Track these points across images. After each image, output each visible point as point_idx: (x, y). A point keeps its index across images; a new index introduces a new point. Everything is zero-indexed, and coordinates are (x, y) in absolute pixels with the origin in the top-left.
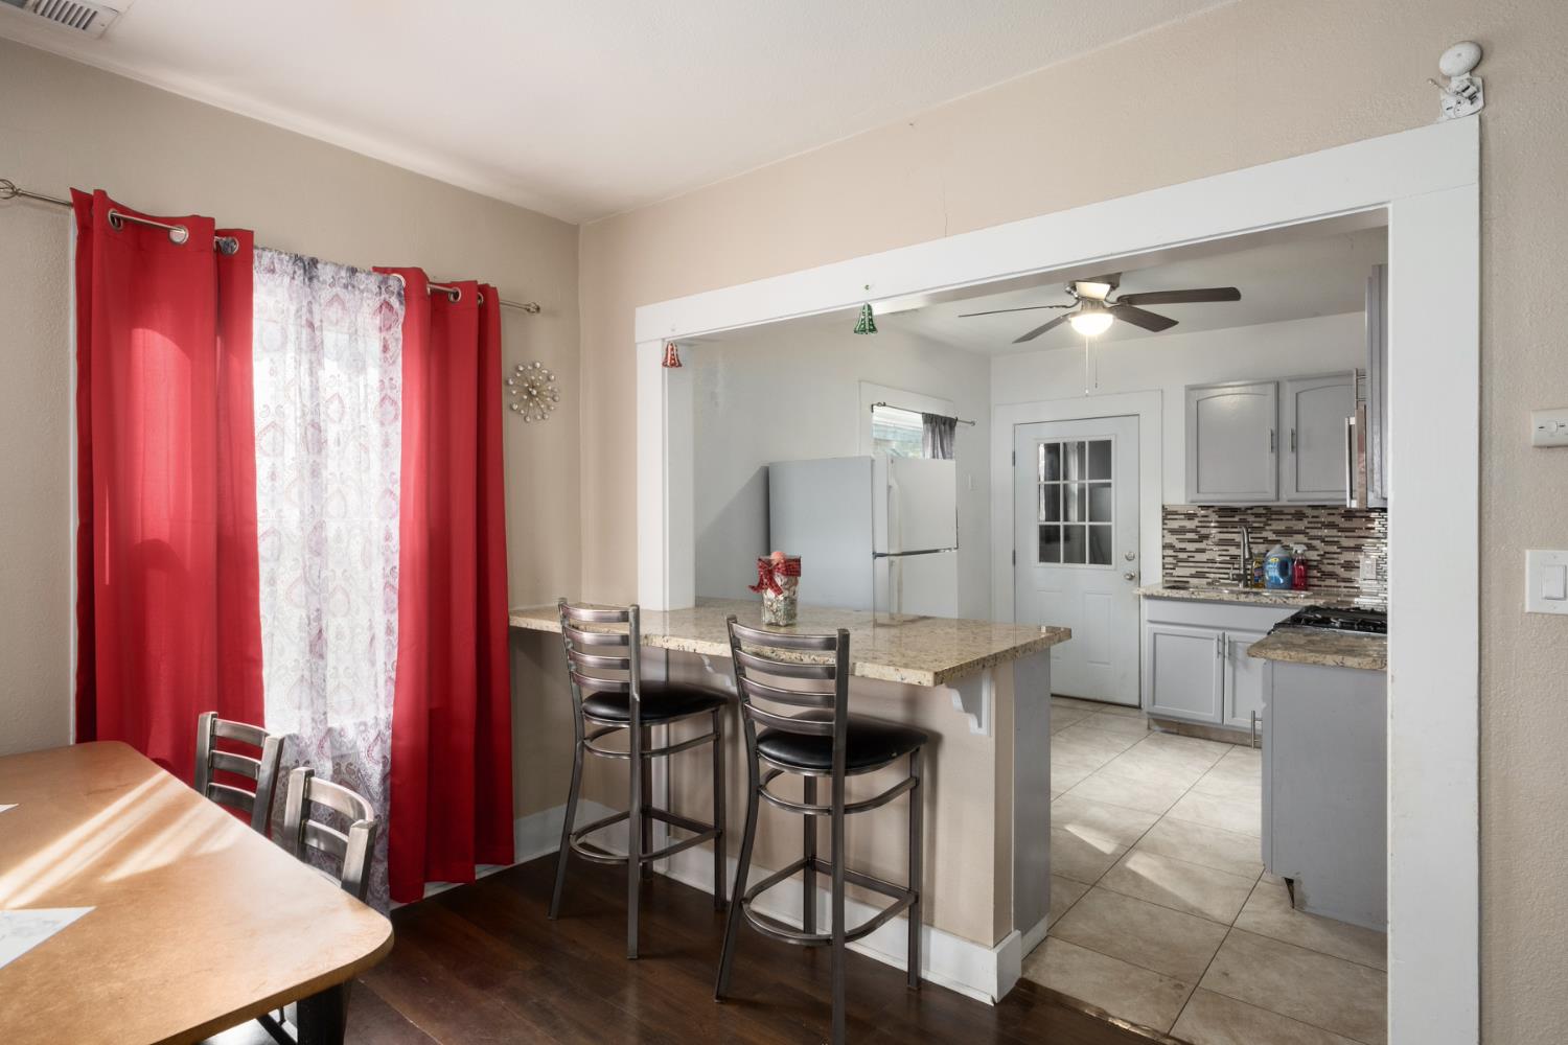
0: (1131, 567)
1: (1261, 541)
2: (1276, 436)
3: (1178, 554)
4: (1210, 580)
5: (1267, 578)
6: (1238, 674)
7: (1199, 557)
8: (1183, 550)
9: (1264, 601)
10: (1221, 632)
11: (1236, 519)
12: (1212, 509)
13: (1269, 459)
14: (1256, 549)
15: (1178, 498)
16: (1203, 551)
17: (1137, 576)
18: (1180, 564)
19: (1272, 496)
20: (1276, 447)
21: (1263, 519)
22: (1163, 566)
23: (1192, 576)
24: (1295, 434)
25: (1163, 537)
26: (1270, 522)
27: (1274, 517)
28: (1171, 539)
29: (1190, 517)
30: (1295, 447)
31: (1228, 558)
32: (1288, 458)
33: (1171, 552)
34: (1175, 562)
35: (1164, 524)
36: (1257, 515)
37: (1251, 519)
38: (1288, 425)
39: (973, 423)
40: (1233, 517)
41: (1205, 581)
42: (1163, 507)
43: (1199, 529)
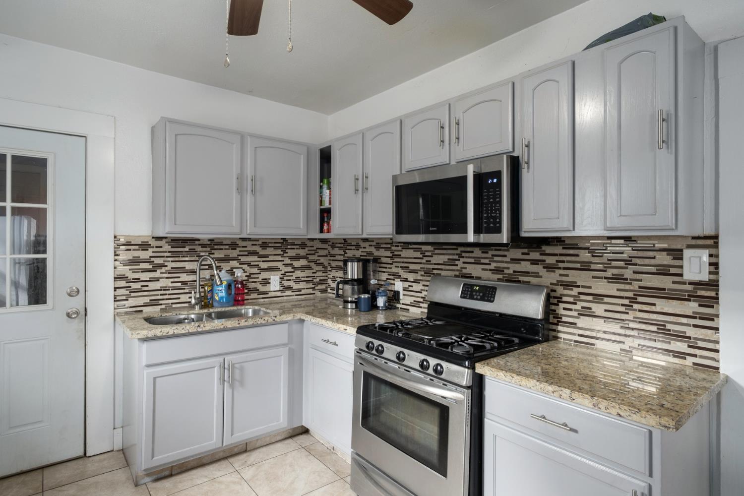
0: (76, 304)
1: (207, 267)
2: (240, 178)
3: (130, 284)
4: (163, 307)
5: (217, 298)
7: (152, 285)
8: (136, 280)
9: (259, 323)
10: (221, 359)
11: (187, 249)
12: (164, 241)
14: (206, 274)
15: (142, 230)
16: (156, 280)
17: (83, 312)
18: (133, 294)
20: (240, 190)
21: (208, 249)
22: (115, 298)
23: (146, 305)
25: (115, 268)
26: (213, 251)
27: (216, 247)
28: (125, 270)
29: (144, 246)
30: (253, 191)
31: (179, 284)
32: (249, 198)
33: (123, 283)
34: (128, 292)
35: (116, 255)
36: (203, 246)
37: (199, 249)
38: (249, 172)
40: (185, 247)
41: (158, 308)
42: (115, 237)
43: (153, 259)
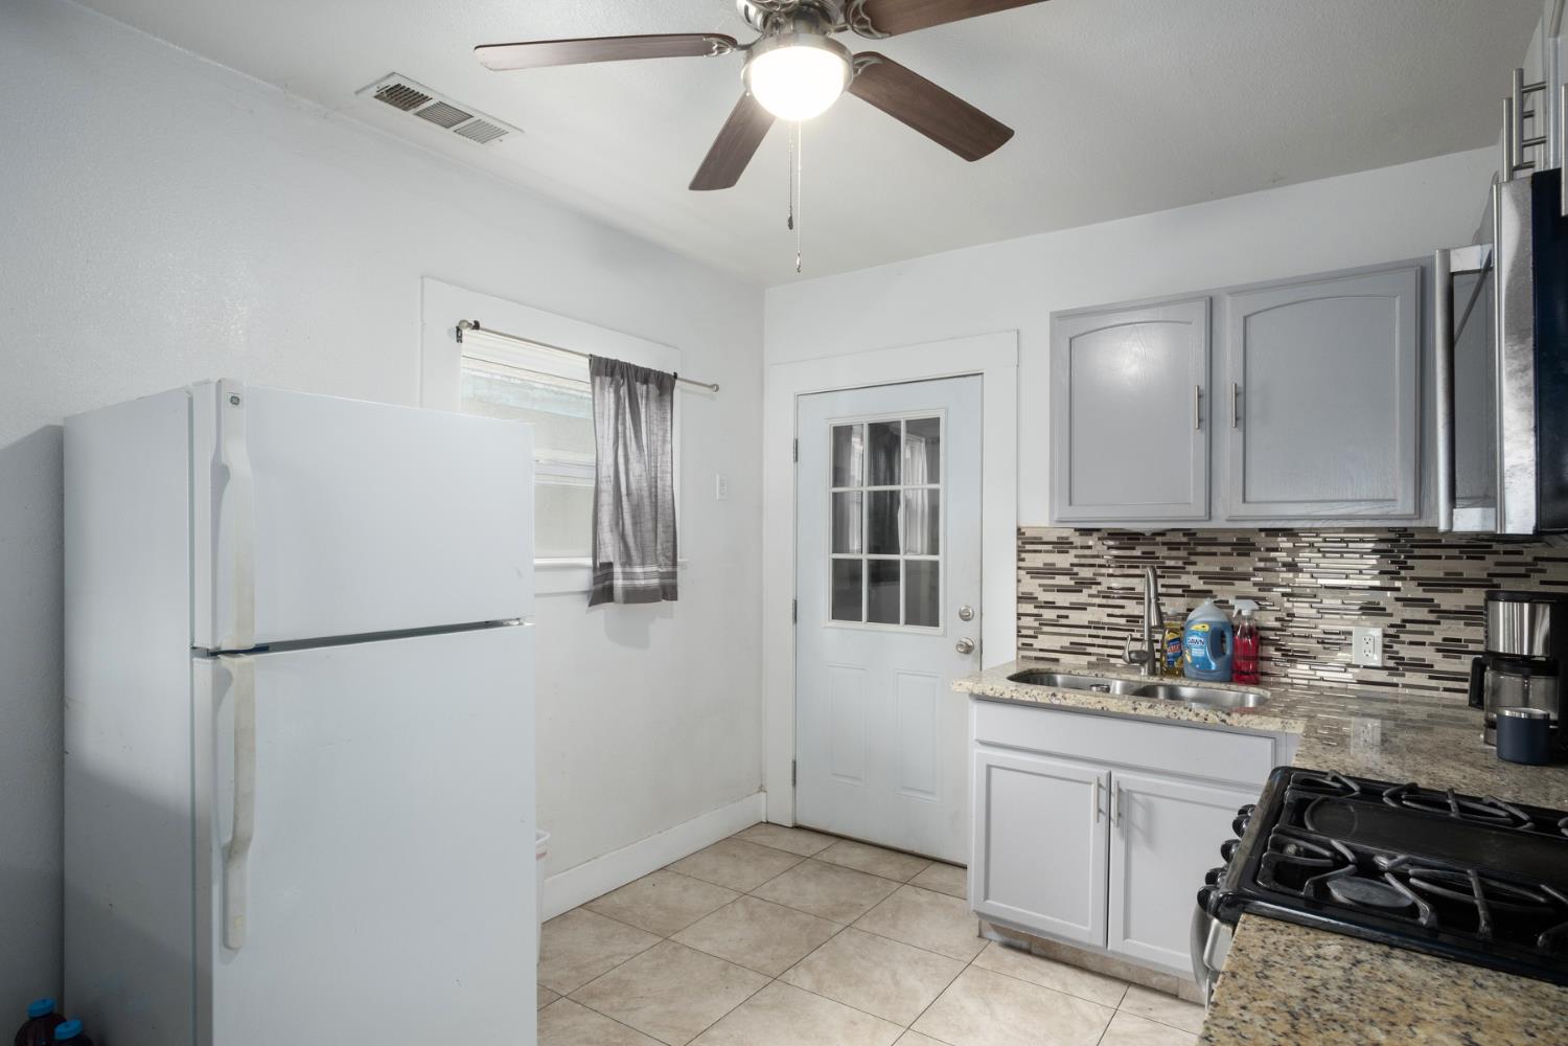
0: (967, 632)
1: (1180, 591)
2: (1206, 398)
3: (1041, 611)
4: (1093, 659)
5: (1189, 658)
6: (1134, 854)
7: (1076, 617)
8: (1050, 605)
9: (1184, 718)
10: (1103, 771)
11: (1137, 552)
12: (1096, 535)
13: (1195, 440)
14: (1172, 607)
15: (1040, 518)
16: (1082, 607)
17: (977, 648)
18: (1045, 629)
19: (1201, 512)
20: (1206, 420)
21: (1182, 553)
22: (1019, 631)
23: (1063, 651)
24: (1240, 394)
25: (1019, 581)
26: (1193, 558)
27: (1200, 549)
28: (1032, 586)
29: (1062, 545)
30: (1240, 419)
31: (1123, 621)
32: (1228, 438)
33: (1029, 608)
34: (1036, 624)
35: (1020, 560)
36: (1172, 546)
37: (1162, 552)
38: (1229, 374)
39: (715, 387)
40: (1134, 549)
41: (1084, 660)
42: (1019, 530)
43: (1076, 569)
